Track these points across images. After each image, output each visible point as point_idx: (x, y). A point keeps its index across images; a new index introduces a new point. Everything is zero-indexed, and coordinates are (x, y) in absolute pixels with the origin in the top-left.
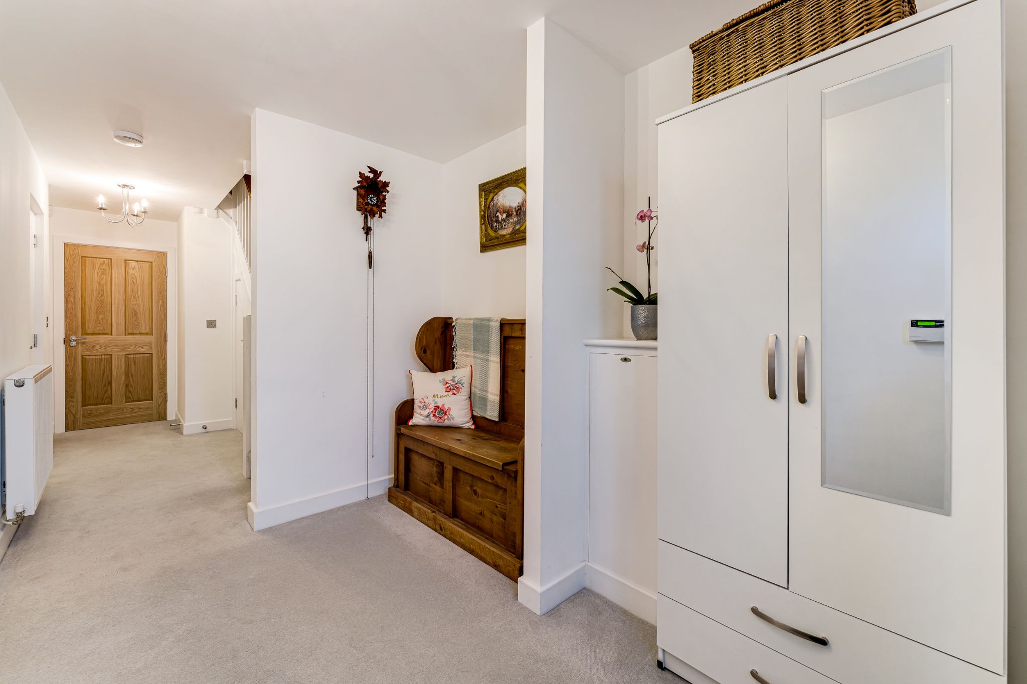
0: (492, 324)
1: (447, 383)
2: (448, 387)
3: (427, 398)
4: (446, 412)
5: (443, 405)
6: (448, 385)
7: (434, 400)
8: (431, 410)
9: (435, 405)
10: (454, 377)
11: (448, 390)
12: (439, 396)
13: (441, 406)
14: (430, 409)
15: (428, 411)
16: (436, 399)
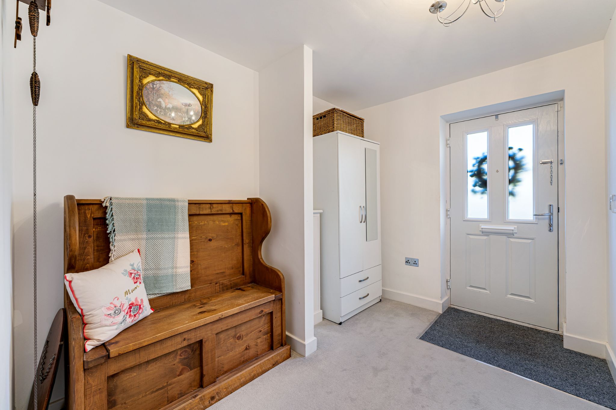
0: (180, 204)
1: (131, 274)
2: (134, 278)
3: (118, 299)
4: (140, 306)
5: (136, 299)
6: (133, 275)
7: (127, 298)
8: (126, 311)
9: (130, 303)
10: (132, 265)
11: (136, 281)
12: (131, 291)
13: (134, 302)
14: (124, 311)
15: (123, 314)
16: (129, 296)
